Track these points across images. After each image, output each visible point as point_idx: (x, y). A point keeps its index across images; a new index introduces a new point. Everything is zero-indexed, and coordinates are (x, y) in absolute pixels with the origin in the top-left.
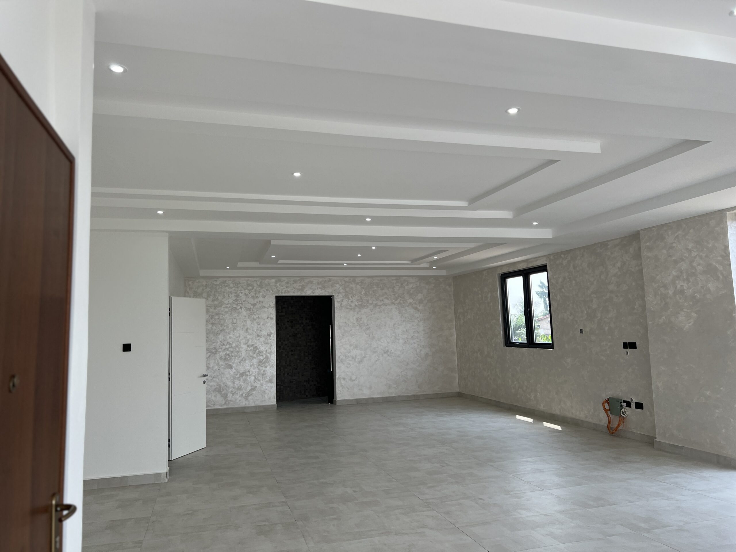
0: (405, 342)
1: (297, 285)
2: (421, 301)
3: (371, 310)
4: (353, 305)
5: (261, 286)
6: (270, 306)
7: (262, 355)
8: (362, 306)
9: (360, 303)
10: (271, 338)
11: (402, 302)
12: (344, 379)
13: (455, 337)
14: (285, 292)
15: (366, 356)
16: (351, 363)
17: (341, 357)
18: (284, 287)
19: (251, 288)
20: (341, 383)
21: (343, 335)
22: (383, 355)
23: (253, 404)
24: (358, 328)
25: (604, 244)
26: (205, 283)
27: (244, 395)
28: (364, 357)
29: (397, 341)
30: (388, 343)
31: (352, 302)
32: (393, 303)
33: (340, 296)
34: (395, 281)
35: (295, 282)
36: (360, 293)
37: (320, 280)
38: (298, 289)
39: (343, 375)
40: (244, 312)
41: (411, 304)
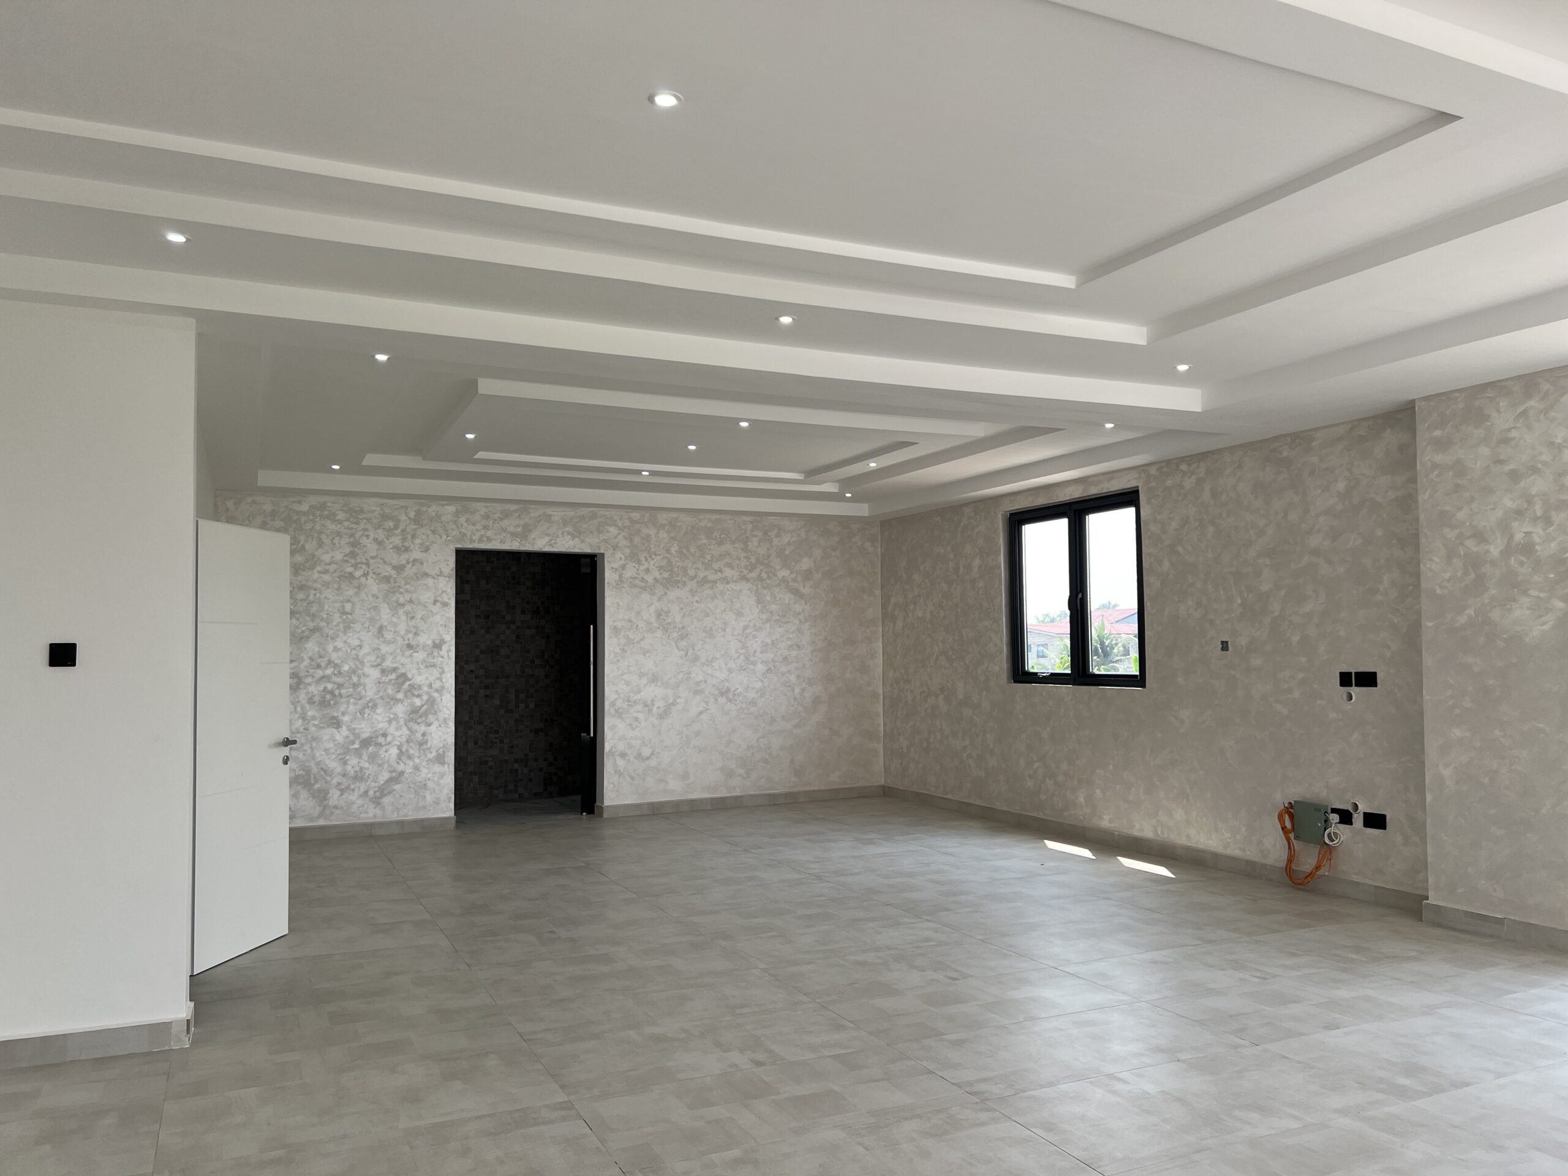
0: (769, 670)
1: (512, 524)
2: (807, 575)
3: (693, 592)
4: (650, 579)
5: (417, 521)
6: (441, 574)
7: (419, 696)
8: (670, 583)
9: (666, 575)
10: (443, 652)
11: (764, 575)
12: (623, 755)
13: (880, 660)
14: (480, 541)
15: (678, 701)
16: (641, 716)
17: (619, 703)
18: (479, 526)
19: (391, 524)
20: (615, 764)
21: (624, 651)
22: (716, 700)
23: (395, 817)
24: (659, 633)
25: (1301, 439)
26: (268, 507)
27: (371, 793)
28: (673, 704)
29: (751, 667)
30: (730, 671)
31: (647, 571)
32: (743, 578)
33: (619, 555)
34: (750, 526)
35: (506, 515)
36: (668, 551)
37: (570, 513)
38: (514, 535)
39: (621, 747)
40: (373, 586)
41: (784, 580)
